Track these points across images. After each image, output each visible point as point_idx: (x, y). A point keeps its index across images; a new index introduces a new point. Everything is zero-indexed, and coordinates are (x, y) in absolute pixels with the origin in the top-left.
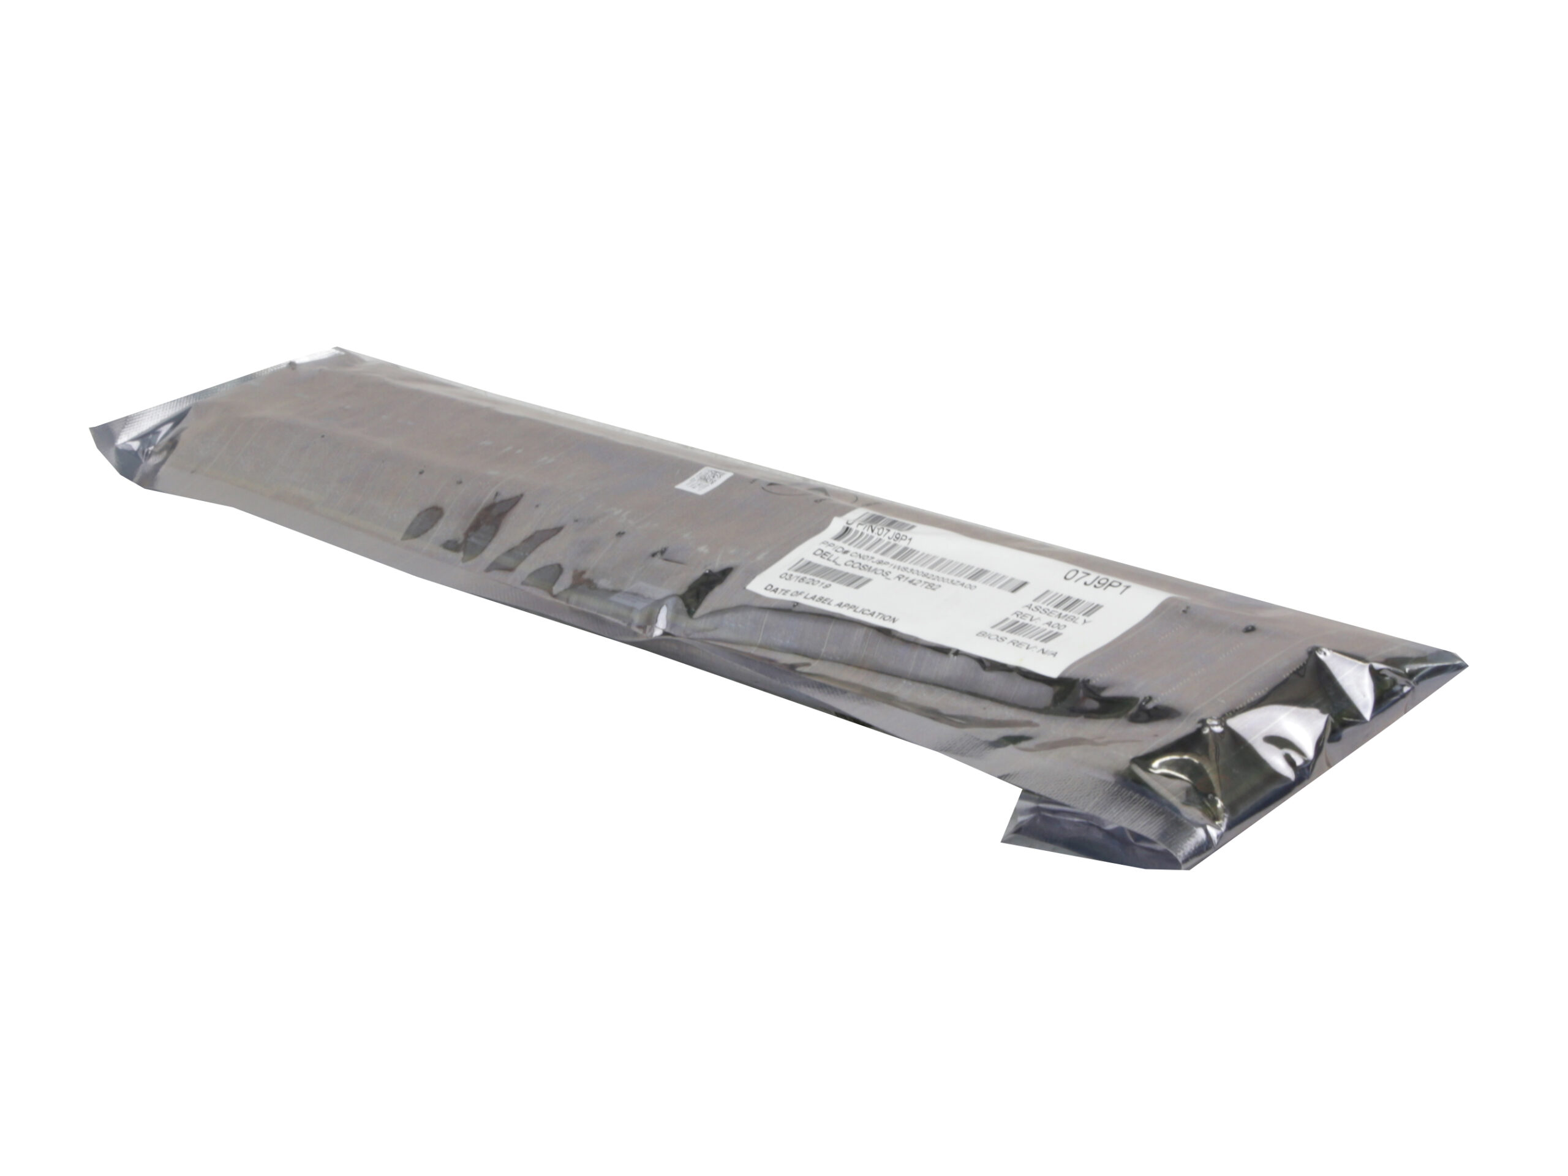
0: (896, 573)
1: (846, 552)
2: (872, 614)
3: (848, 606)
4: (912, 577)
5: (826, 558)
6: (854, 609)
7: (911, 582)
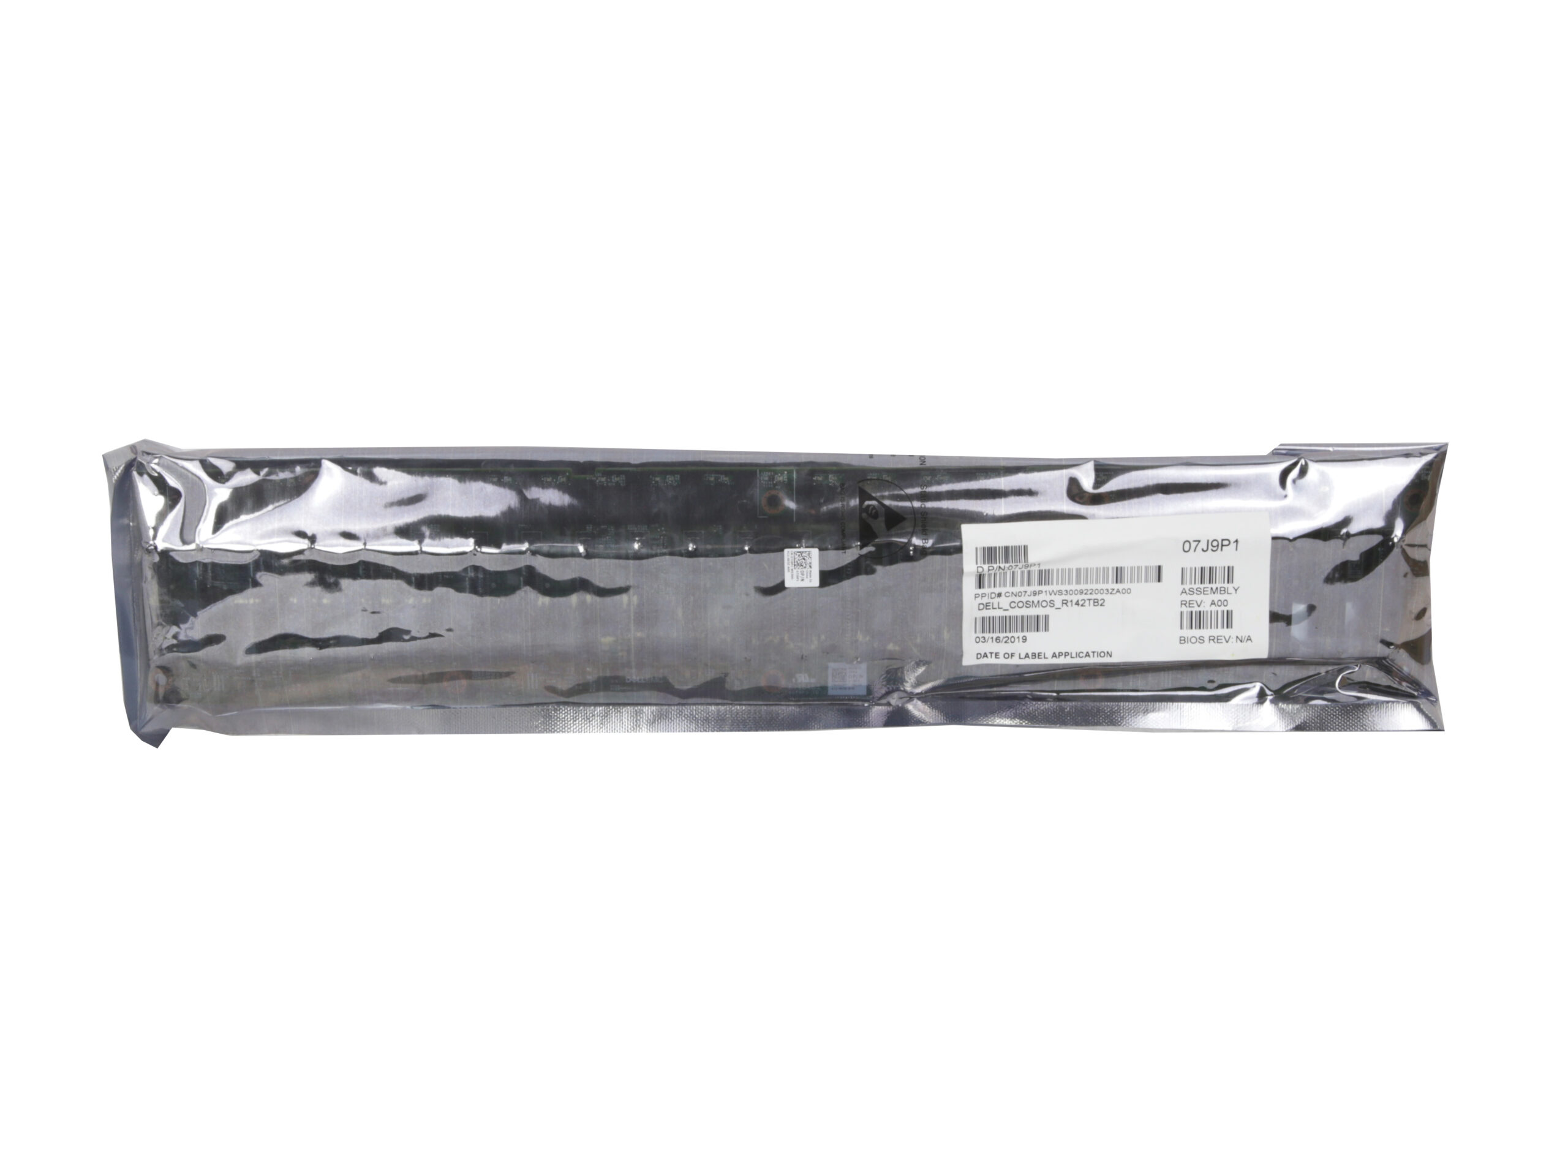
0: (1058, 600)
1: (999, 595)
2: (1087, 655)
3: (1060, 654)
4: (1075, 598)
5: (991, 607)
6: (1069, 656)
7: (1077, 604)
